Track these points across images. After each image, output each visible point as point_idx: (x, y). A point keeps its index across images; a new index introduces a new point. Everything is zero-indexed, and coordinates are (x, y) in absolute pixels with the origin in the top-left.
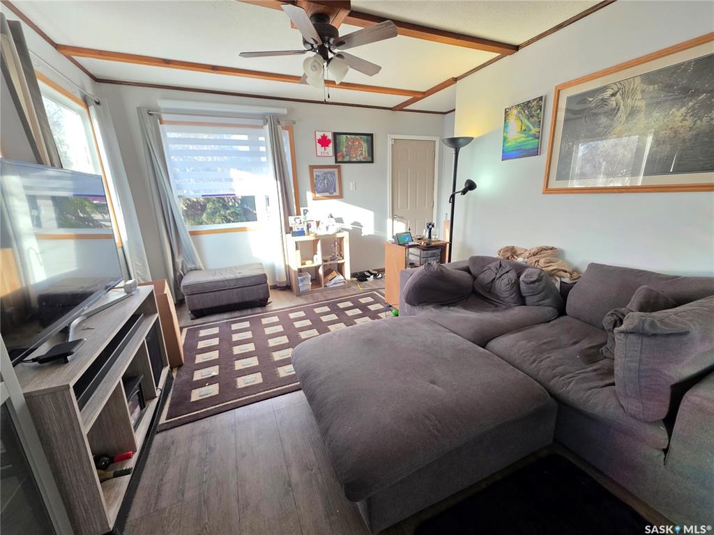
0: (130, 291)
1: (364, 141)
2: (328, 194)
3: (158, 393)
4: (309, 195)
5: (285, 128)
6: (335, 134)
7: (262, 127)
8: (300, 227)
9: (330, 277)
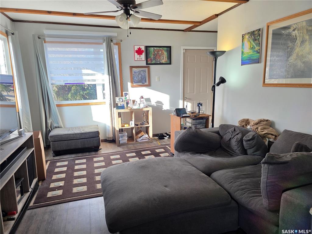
0: (20, 134)
1: (165, 51)
2: (141, 84)
3: (30, 190)
4: (129, 84)
5: (117, 44)
6: (147, 47)
7: (102, 44)
8: (122, 103)
9: (140, 135)
